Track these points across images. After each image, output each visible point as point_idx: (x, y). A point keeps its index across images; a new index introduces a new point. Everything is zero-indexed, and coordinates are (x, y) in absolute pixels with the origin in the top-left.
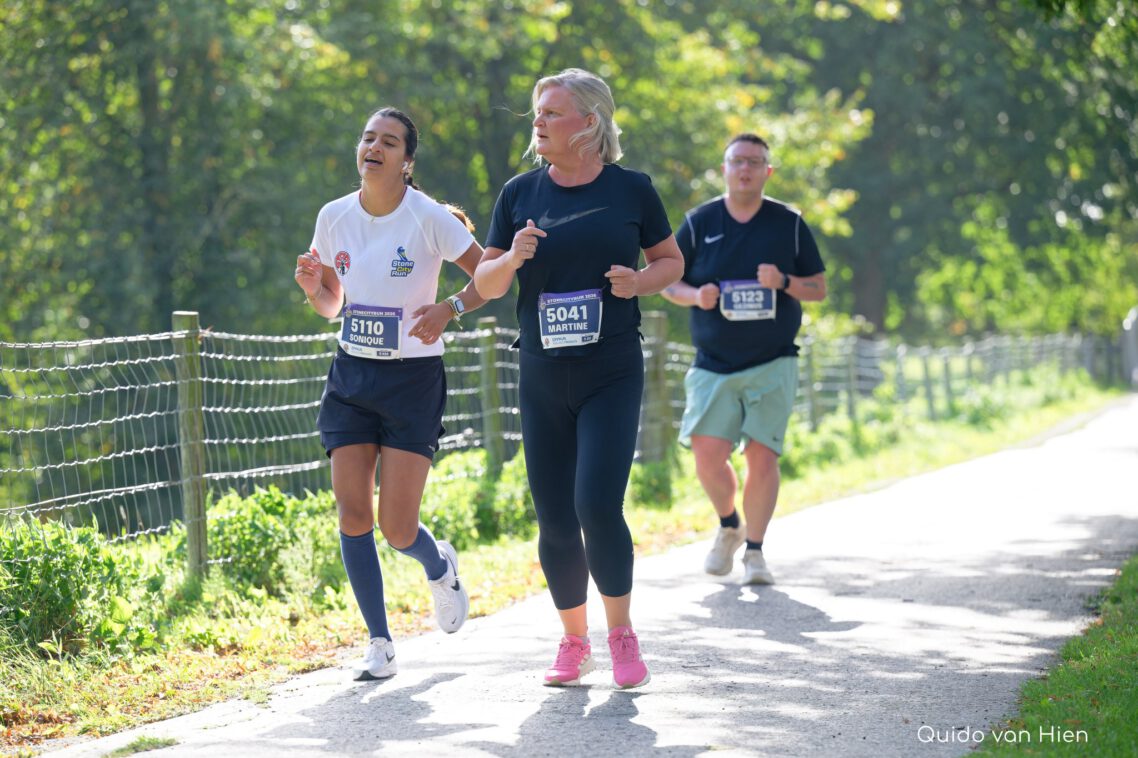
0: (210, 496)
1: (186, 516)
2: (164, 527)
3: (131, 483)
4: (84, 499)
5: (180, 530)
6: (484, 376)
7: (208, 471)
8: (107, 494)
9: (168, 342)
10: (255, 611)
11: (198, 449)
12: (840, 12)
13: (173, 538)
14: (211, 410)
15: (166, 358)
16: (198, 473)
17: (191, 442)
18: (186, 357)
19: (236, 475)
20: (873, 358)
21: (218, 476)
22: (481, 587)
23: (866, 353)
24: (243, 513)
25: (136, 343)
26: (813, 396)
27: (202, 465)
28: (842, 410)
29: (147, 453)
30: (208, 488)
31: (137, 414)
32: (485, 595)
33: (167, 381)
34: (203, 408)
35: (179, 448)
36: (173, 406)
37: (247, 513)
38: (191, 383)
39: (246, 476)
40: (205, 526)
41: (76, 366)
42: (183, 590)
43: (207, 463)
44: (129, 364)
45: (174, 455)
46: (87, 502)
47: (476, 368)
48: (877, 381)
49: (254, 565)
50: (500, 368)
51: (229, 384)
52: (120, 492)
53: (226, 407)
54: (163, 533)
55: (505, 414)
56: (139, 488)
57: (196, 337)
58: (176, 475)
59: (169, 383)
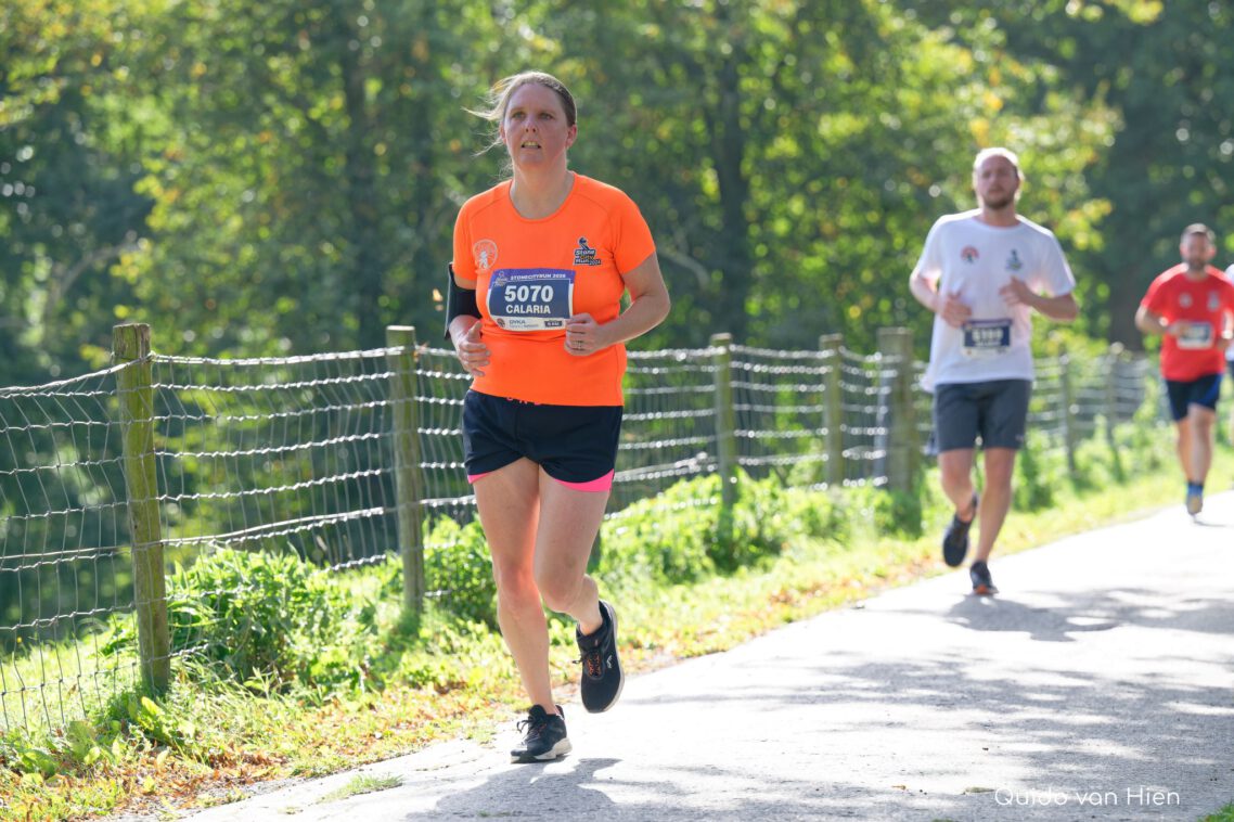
0: (426, 524)
1: (402, 545)
2: (379, 557)
3: (344, 510)
4: (293, 526)
5: (396, 561)
6: (718, 397)
7: (425, 498)
8: (318, 521)
9: (381, 359)
10: (475, 647)
11: (414, 474)
12: (1093, 13)
13: (388, 569)
14: (428, 432)
15: (380, 376)
16: (415, 499)
17: (407, 466)
18: (402, 375)
19: (455, 502)
20: (1133, 378)
21: (435, 503)
22: (717, 621)
23: (1126, 373)
24: (461, 542)
25: (348, 360)
26: (1071, 418)
27: (419, 490)
28: (1100, 434)
29: (360, 477)
30: (424, 517)
31: (349, 435)
32: (722, 630)
33: (381, 400)
34: (420, 430)
35: (394, 472)
36: (389, 427)
37: (466, 542)
38: (407, 403)
39: (465, 503)
40: (422, 556)
41: (284, 384)
42: (399, 625)
43: (424, 489)
44: (340, 382)
45: (388, 479)
46: (297, 530)
47: (709, 388)
48: (1136, 403)
49: (474, 598)
50: (735, 388)
51: (447, 405)
52: (331, 519)
53: (443, 429)
54: (377, 562)
55: (741, 438)
56: (354, 514)
57: (412, 354)
58: (391, 502)
59: (383, 403)
